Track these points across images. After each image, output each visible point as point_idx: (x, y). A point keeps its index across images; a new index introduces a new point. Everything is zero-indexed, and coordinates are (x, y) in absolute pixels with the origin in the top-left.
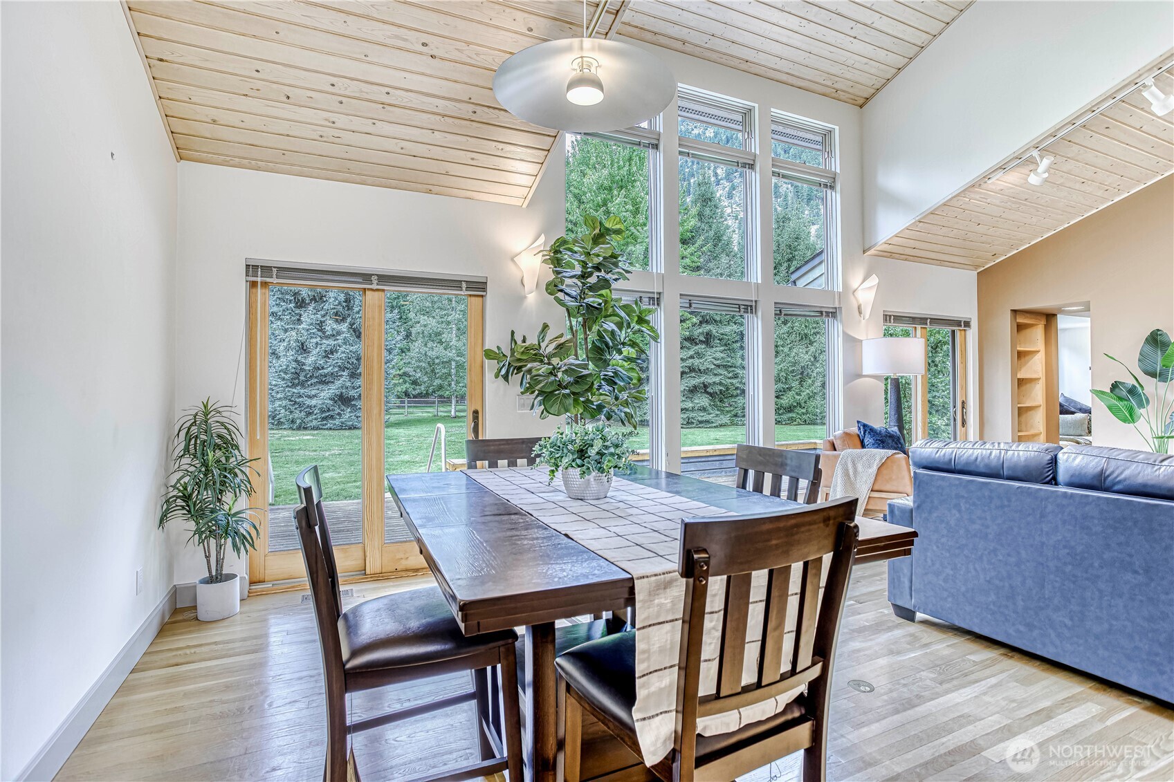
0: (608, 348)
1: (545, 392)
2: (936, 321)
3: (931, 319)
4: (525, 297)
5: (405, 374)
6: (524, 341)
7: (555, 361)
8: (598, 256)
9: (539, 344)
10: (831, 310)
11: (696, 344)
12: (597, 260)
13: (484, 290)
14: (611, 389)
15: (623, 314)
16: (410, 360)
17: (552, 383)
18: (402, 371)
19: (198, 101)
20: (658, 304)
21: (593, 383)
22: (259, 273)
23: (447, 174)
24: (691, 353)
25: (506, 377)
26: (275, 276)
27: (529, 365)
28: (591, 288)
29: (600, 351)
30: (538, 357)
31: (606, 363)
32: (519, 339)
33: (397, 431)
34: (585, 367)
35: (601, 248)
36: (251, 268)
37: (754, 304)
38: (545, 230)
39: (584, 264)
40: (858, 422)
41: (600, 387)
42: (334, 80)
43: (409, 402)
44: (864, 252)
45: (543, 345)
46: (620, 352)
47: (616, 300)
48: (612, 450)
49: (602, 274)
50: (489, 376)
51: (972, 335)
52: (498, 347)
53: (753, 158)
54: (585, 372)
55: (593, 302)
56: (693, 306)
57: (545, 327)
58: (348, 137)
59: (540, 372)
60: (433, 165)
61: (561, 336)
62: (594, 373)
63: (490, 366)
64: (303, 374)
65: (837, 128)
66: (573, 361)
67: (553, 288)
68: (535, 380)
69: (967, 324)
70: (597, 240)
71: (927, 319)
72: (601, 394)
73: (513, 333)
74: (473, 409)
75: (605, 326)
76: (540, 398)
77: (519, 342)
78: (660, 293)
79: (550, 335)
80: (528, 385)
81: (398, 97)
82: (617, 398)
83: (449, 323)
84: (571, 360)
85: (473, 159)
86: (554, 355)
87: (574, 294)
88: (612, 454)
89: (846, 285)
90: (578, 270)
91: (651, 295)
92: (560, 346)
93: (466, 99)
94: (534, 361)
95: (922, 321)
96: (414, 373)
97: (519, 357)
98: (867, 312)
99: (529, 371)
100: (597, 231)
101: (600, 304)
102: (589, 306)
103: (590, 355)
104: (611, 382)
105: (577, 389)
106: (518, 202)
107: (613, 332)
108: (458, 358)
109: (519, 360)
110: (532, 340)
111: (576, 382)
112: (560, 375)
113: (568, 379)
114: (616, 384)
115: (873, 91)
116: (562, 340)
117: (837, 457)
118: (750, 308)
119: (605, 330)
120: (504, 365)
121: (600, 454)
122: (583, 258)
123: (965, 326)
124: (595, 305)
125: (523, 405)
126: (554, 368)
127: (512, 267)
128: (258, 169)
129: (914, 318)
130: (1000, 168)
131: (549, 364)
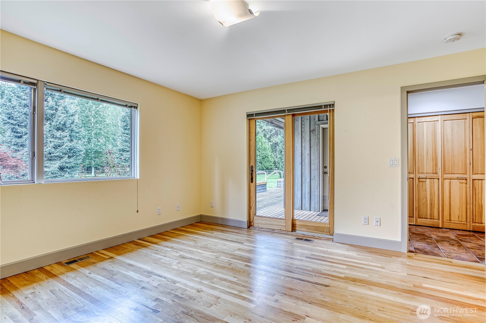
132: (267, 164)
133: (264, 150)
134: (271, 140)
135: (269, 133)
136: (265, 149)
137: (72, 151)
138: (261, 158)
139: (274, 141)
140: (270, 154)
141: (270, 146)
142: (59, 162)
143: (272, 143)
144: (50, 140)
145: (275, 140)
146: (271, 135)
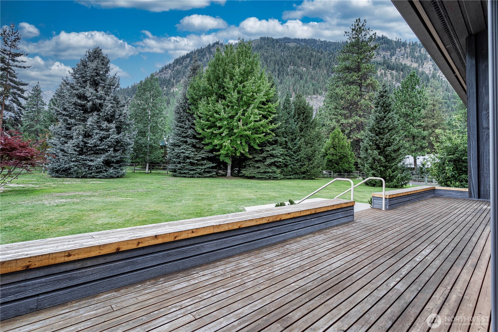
64: (86, 148)
132: (346, 166)
133: (342, 149)
134: (351, 136)
135: (349, 128)
136: (343, 147)
137: (119, 145)
138: (338, 158)
139: (354, 138)
140: (350, 152)
141: (350, 143)
142: (104, 156)
143: (352, 140)
144: (96, 131)
145: (356, 136)
146: (351, 130)
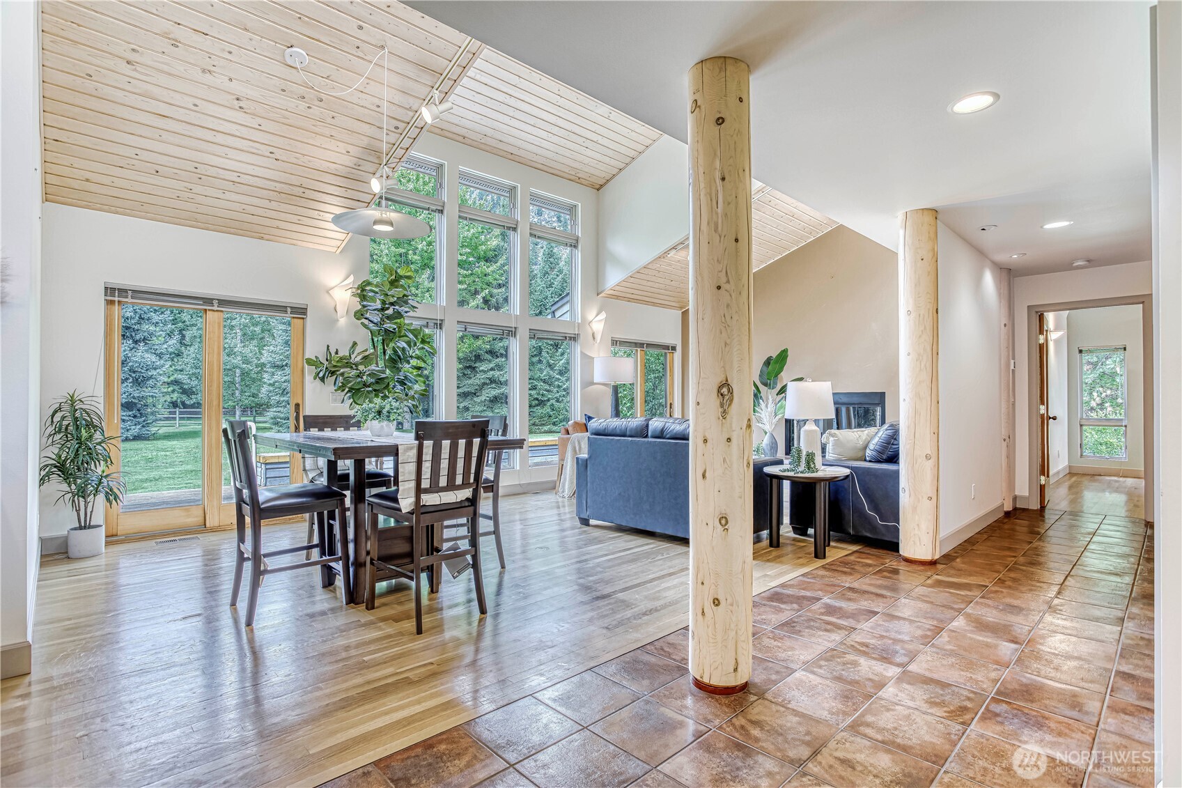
0: (400, 360)
1: (353, 389)
2: (649, 345)
3: (647, 344)
4: (338, 320)
5: (176, 382)
6: (337, 353)
7: (361, 368)
8: (393, 296)
9: (350, 356)
10: (573, 336)
11: (497, 357)
12: (392, 300)
13: (305, 314)
14: (402, 388)
15: (411, 336)
16: (184, 366)
17: (359, 383)
18: (172, 378)
19: (76, 167)
20: (441, 328)
21: (389, 383)
22: (117, 294)
23: (278, 228)
24: (492, 365)
25: (322, 379)
26: (130, 297)
27: (342, 370)
28: (388, 318)
29: (395, 361)
30: (349, 365)
31: (399, 370)
32: (333, 352)
33: (170, 443)
34: (383, 372)
35: (396, 291)
36: (110, 290)
37: (513, 330)
38: (354, 271)
39: (384, 302)
40: (586, 415)
41: (394, 386)
42: (197, 165)
43: (181, 413)
44: (598, 295)
45: (353, 356)
46: (409, 363)
47: (408, 325)
48: (395, 411)
49: (397, 307)
50: (309, 378)
51: (677, 356)
52: (316, 357)
53: (515, 223)
54: (383, 376)
55: (390, 327)
56: (468, 330)
57: (355, 344)
58: (200, 199)
59: (350, 375)
60: (268, 222)
61: (366, 350)
62: (390, 376)
63: (309, 371)
65: (580, 204)
66: (374, 368)
67: (359, 315)
68: (347, 380)
69: (674, 348)
70: (394, 283)
71: (644, 344)
72: (396, 392)
73: (328, 346)
74: (295, 402)
75: (398, 344)
76: (349, 394)
77: (333, 354)
78: (442, 320)
79: (358, 349)
80: (340, 384)
81: (244, 179)
82: (407, 395)
83: (232, 328)
84: (373, 367)
85: (299, 220)
86: (361, 364)
87: (376, 321)
88: (395, 413)
89: (583, 318)
90: (378, 305)
91: (435, 322)
92: (365, 358)
93: (299, 185)
94: (347, 367)
95: (641, 345)
96: (189, 381)
97: (335, 364)
98: (598, 338)
99: (342, 374)
100: (393, 277)
101: (394, 329)
102: (386, 331)
103: (387, 364)
104: (402, 383)
105: (377, 387)
106: (334, 250)
107: (403, 349)
108: (244, 366)
109: (335, 366)
110: (344, 352)
111: (377, 383)
112: (365, 377)
113: (371, 380)
114: (406, 384)
115: (605, 181)
116: (367, 353)
117: (569, 439)
118: (512, 332)
119: (398, 347)
120: (321, 371)
121: (388, 412)
122: (382, 297)
123: (672, 350)
124: (391, 330)
125: (335, 400)
126: (361, 373)
127: (328, 299)
128: (117, 213)
129: (636, 343)
130: (673, 248)
131: (357, 369)
